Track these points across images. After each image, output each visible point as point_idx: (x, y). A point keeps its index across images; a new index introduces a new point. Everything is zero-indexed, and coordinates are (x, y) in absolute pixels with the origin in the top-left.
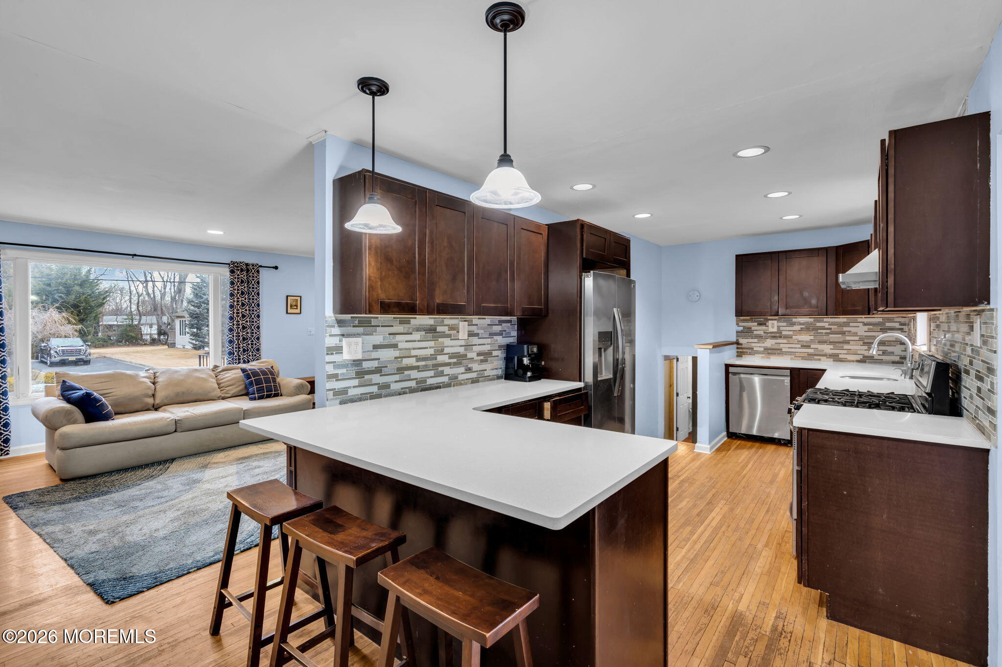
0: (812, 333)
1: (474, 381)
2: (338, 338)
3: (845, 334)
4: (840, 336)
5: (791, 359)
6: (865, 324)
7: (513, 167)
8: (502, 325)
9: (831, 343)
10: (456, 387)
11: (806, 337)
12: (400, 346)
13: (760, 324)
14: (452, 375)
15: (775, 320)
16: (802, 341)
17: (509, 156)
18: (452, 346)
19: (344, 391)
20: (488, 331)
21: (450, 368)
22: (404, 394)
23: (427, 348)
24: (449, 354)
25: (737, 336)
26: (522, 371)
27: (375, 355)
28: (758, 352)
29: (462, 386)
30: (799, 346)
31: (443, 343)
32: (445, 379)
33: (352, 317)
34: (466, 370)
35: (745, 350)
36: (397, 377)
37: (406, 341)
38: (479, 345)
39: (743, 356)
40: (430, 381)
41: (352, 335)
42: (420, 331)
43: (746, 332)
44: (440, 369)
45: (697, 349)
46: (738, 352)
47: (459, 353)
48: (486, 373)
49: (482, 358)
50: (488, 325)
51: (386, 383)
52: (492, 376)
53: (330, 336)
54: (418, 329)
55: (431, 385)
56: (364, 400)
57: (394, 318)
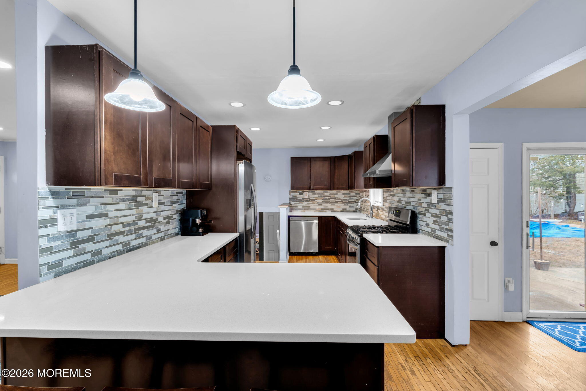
0: (323, 198)
1: (162, 239)
2: (51, 211)
3: (336, 198)
4: (334, 199)
5: (314, 211)
6: (343, 194)
7: (300, 75)
8: (177, 195)
9: (331, 203)
10: (151, 246)
11: (320, 201)
12: (111, 214)
13: (300, 194)
14: (148, 236)
15: (307, 192)
16: (319, 202)
17: (297, 66)
18: (148, 213)
19: (59, 263)
20: (170, 200)
21: (147, 230)
22: (113, 257)
23: (130, 215)
24: (146, 219)
25: (290, 201)
26: (196, 228)
27: (88, 224)
28: (300, 209)
29: (155, 244)
30: (318, 205)
31: (142, 210)
32: (143, 240)
33: (66, 189)
34: (157, 231)
35: (293, 208)
36: (107, 243)
37: (115, 210)
38: (165, 211)
39: (293, 211)
40: (133, 243)
41: (66, 206)
42: (126, 201)
43: (294, 198)
44: (140, 232)
45: (280, 208)
46: (290, 209)
47: (153, 218)
48: (169, 232)
49: (166, 220)
50: (170, 195)
51: (99, 249)
52: (173, 233)
53: (44, 208)
54: (124, 200)
55: (133, 246)
56: (79, 269)
57: (105, 190)
